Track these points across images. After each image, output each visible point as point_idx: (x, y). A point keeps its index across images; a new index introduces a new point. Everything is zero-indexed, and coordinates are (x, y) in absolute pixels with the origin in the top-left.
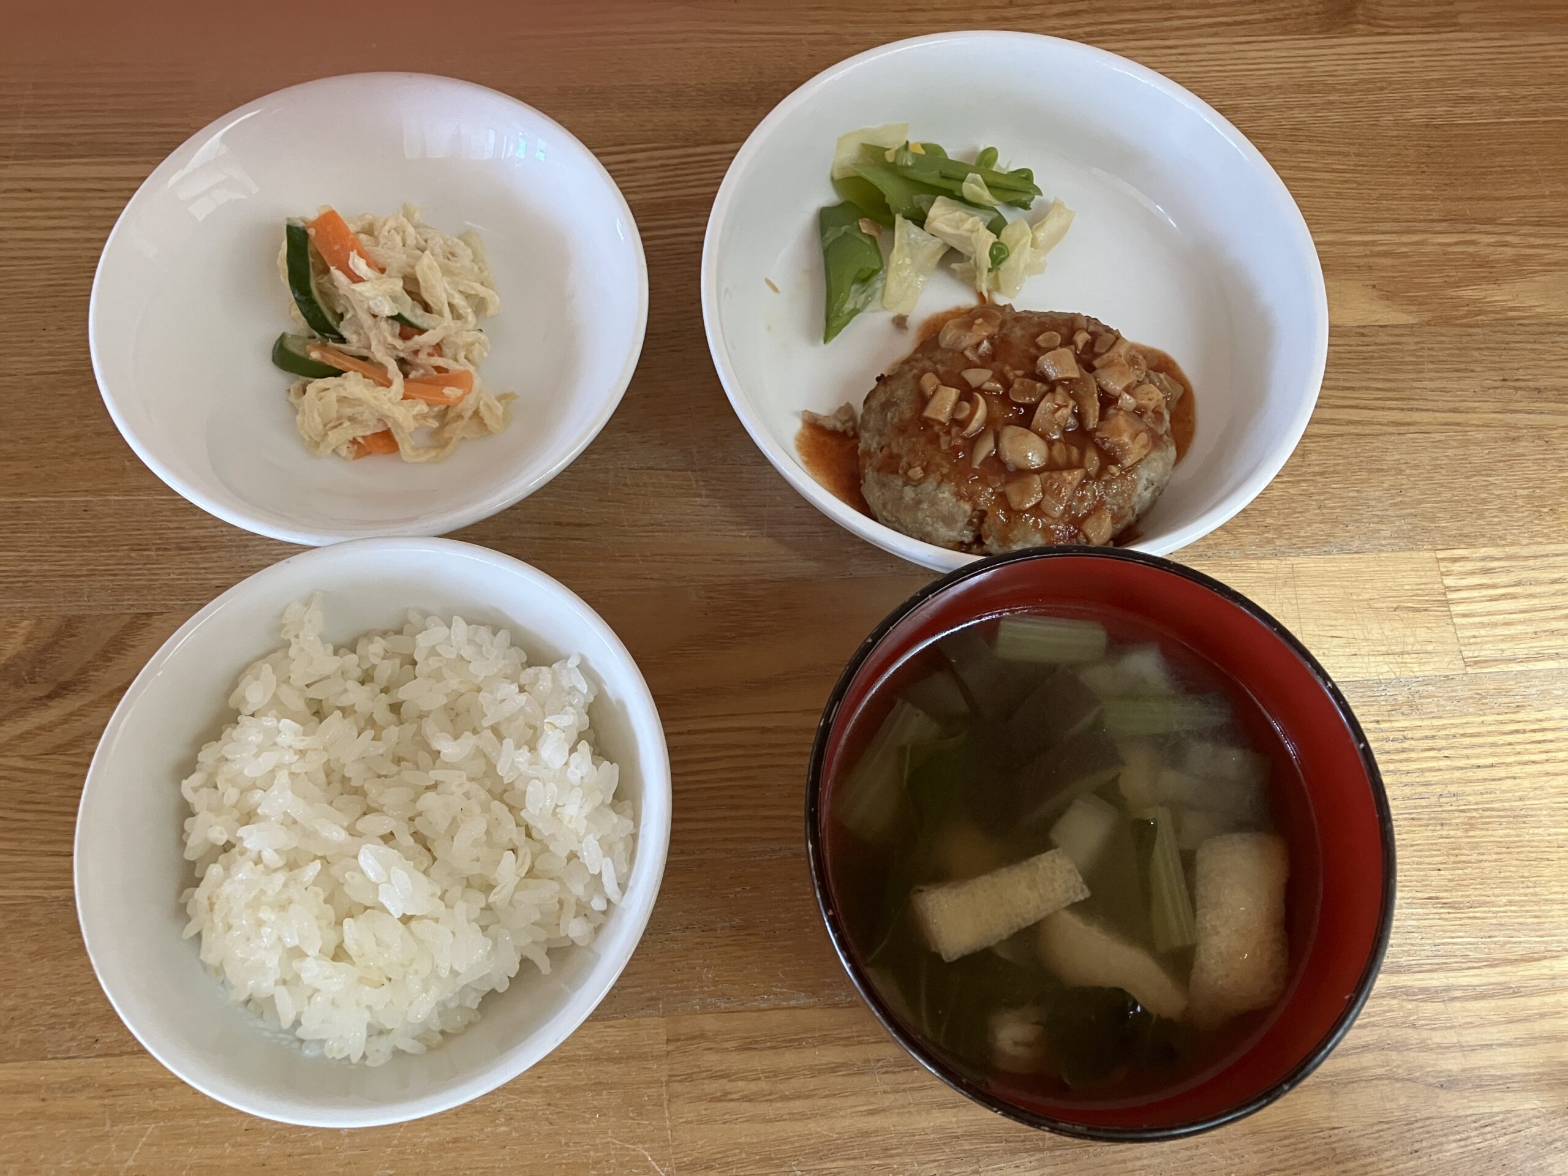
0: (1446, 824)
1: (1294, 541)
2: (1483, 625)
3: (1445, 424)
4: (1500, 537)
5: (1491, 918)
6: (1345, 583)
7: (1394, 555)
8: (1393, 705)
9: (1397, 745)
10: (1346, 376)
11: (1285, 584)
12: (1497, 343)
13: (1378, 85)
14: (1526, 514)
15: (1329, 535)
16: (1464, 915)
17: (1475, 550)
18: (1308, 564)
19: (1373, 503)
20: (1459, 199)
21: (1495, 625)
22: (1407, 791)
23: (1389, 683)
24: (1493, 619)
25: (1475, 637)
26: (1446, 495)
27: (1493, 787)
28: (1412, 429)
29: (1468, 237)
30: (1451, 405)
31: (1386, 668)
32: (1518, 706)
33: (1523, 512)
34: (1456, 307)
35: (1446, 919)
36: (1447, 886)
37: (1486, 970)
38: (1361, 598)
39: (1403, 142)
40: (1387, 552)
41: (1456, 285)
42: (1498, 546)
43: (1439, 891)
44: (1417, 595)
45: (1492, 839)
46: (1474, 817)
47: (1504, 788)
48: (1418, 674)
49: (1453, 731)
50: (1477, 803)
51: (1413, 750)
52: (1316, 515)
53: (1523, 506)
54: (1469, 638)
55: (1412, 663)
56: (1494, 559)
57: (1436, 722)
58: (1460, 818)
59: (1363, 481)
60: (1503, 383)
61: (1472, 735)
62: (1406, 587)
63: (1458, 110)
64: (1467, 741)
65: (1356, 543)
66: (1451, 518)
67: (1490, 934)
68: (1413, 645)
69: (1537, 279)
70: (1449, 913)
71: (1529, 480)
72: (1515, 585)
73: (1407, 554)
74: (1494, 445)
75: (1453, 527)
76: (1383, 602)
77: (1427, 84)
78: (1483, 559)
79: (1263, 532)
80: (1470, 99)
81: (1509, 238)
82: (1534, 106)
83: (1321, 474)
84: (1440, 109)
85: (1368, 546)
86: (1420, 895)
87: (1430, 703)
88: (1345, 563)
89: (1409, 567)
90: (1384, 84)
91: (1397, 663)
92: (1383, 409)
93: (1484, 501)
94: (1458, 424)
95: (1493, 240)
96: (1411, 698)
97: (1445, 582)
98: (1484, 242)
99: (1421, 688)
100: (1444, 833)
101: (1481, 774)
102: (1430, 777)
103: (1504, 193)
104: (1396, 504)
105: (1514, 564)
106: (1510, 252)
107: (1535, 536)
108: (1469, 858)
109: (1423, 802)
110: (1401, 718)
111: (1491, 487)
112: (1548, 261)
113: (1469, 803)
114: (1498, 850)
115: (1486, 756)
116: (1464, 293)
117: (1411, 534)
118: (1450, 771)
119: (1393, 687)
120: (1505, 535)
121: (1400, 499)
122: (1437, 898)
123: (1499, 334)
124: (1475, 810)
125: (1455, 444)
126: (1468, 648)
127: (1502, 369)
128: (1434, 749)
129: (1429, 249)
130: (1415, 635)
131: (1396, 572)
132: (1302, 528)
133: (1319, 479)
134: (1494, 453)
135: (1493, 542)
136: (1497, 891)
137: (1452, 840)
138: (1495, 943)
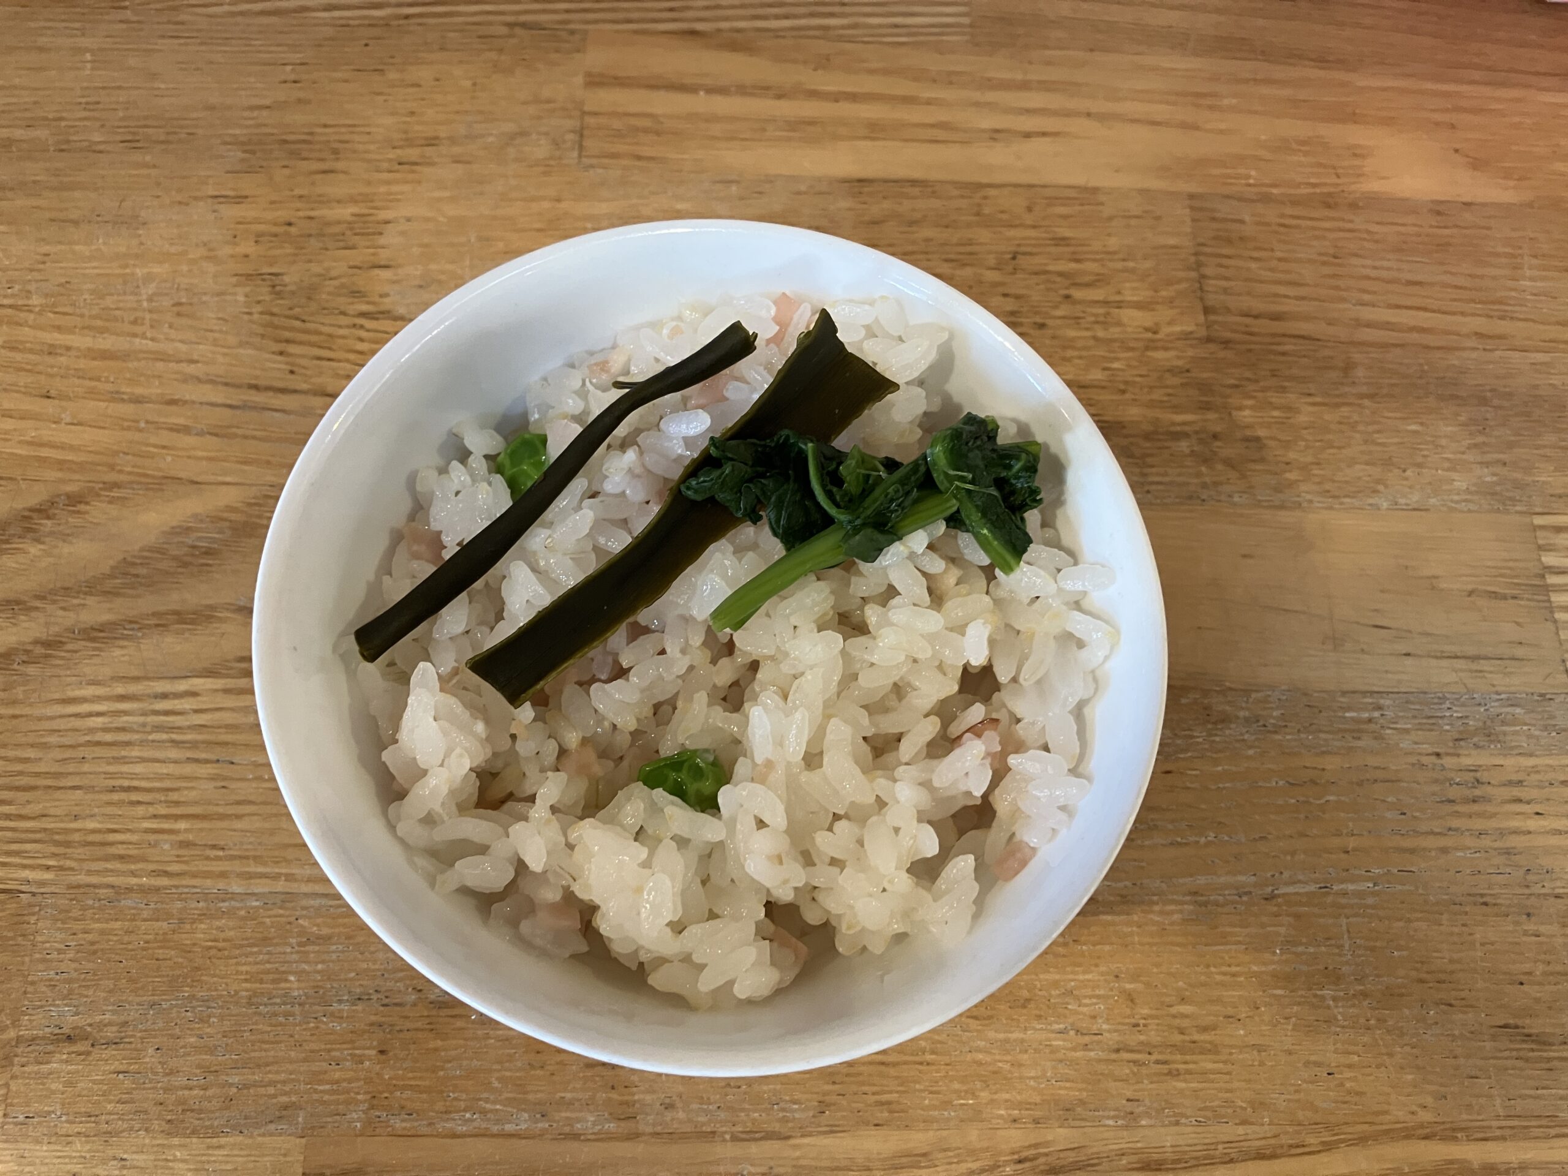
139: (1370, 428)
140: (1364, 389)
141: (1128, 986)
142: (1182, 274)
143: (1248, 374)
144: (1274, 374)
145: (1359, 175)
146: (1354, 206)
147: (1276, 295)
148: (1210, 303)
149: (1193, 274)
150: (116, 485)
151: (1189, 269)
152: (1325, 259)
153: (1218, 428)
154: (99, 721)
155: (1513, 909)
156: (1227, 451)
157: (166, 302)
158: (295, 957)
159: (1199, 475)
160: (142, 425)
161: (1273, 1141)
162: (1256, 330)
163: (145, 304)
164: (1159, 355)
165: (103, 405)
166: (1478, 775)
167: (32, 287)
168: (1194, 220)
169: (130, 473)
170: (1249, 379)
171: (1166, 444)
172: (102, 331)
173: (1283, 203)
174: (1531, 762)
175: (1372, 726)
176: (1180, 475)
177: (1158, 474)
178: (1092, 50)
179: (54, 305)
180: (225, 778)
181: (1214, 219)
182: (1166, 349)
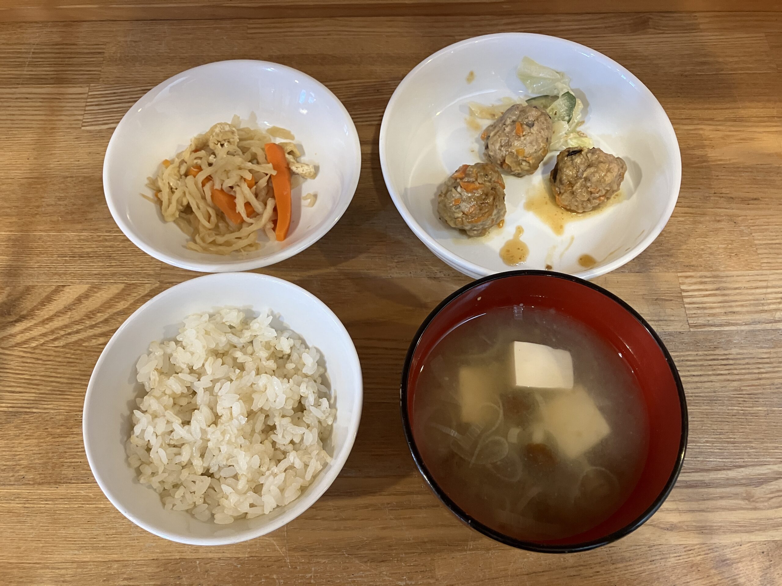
78: (701, 277)
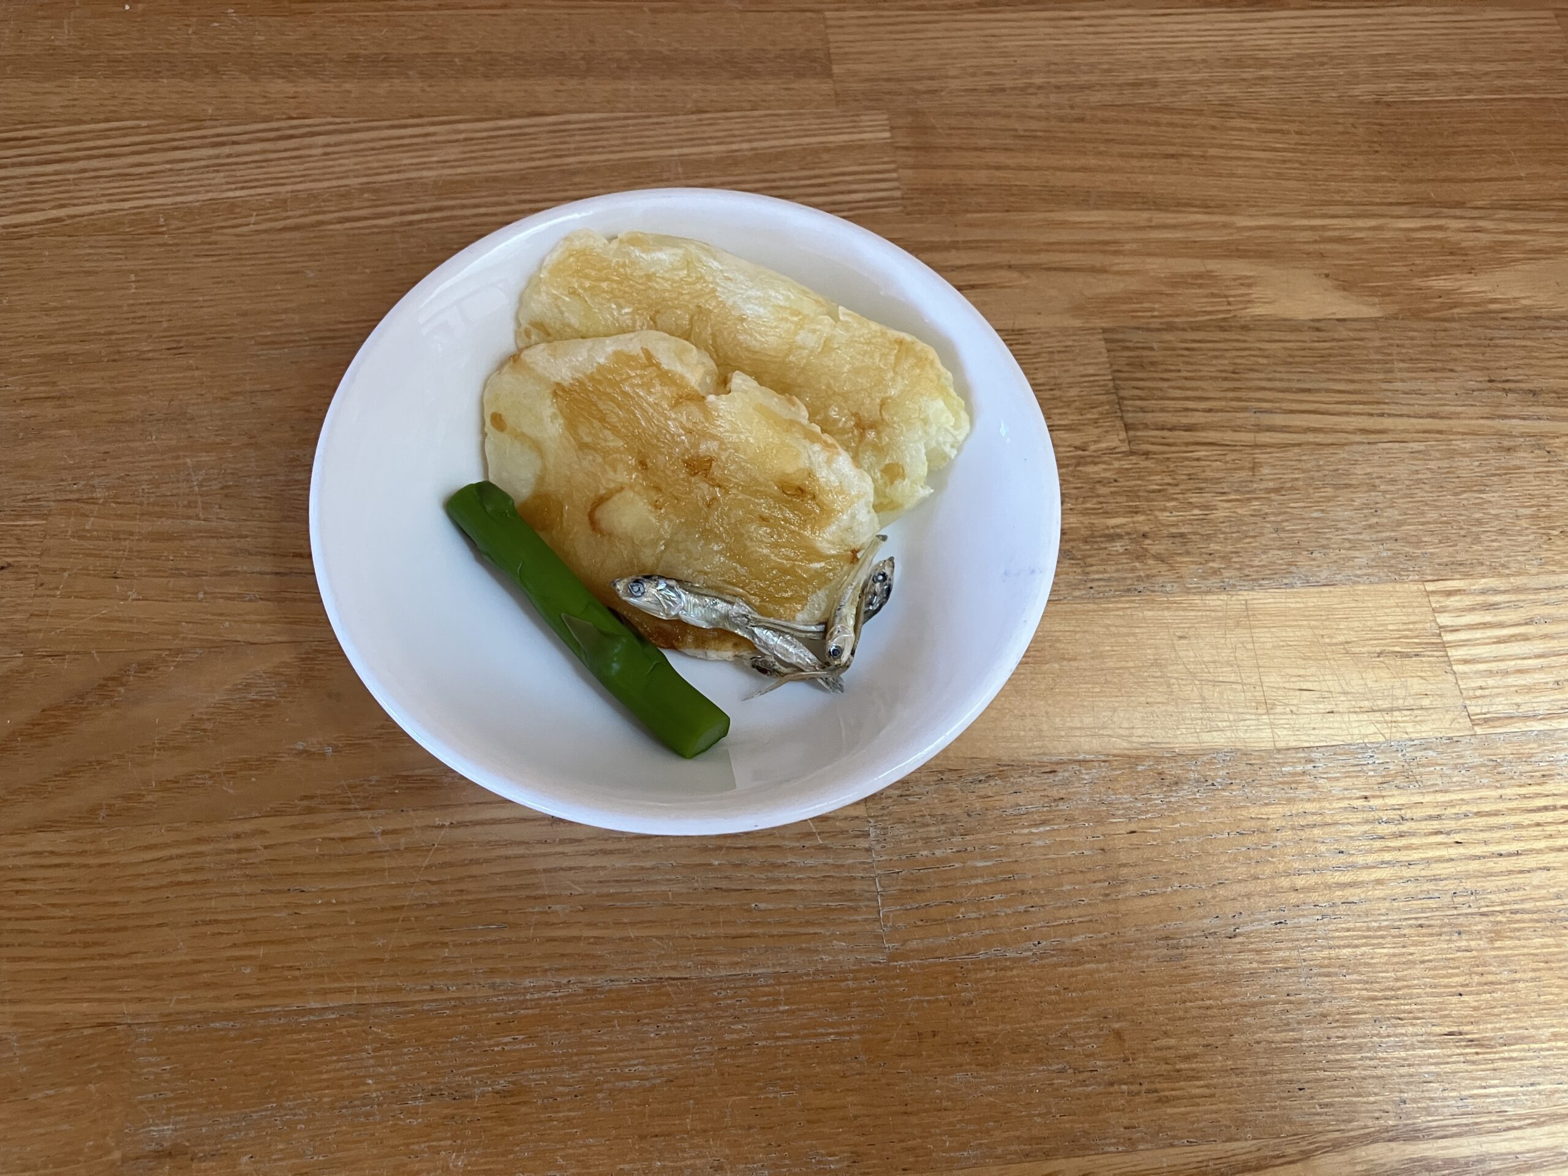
0: (1465, 932)
1: (1246, 572)
2: (1490, 673)
3: (1424, 432)
4: (1503, 565)
5: (1532, 1058)
6: (1313, 623)
7: (1372, 587)
8: (1384, 776)
9: (1393, 828)
10: (1301, 376)
11: (1238, 625)
12: (1480, 339)
13: (1318, 60)
14: (1531, 537)
15: (1290, 564)
16: (1497, 1056)
17: (1473, 581)
18: (1265, 599)
19: (1342, 525)
20: (1420, 181)
21: (1506, 673)
22: (1411, 888)
23: (1377, 747)
24: (1502, 666)
25: (1481, 688)
26: (1433, 515)
27: (1521, 881)
28: (1385, 437)
29: (1434, 222)
30: (1430, 410)
31: (1372, 729)
32: (1544, 776)
33: (1527, 535)
34: (1426, 298)
35: (1474, 1063)
36: (1472, 1016)
37: (1529, 1131)
38: (1334, 641)
39: (1351, 120)
40: (1364, 584)
41: (1425, 274)
42: (1500, 575)
43: (1462, 1024)
44: (1406, 637)
45: (1526, 951)
46: (1501, 922)
47: (1535, 882)
48: (1413, 736)
49: (1464, 809)
50: (1502, 904)
51: (1413, 834)
52: (1273, 539)
53: (1527, 528)
54: (1474, 689)
55: (1403, 722)
56: (1496, 592)
57: (1441, 798)
58: (1482, 924)
59: (1329, 499)
60: (1490, 384)
61: (1489, 814)
62: (1390, 627)
63: (1412, 86)
64: (1481, 822)
65: (1324, 574)
66: (1440, 542)
67: (1532, 1080)
68: (1404, 699)
69: (1520, 267)
70: (1477, 1053)
71: (1532, 497)
72: (1526, 624)
73: (1389, 587)
74: (1484, 456)
75: (1443, 553)
76: (1363, 646)
77: (1373, 60)
79: (1207, 561)
80: (1426, 76)
81: (1481, 223)
82: (1498, 83)
83: (1277, 490)
84: (1391, 86)
85: (1338, 577)
86: (1437, 1030)
87: (1432, 773)
88: (1312, 599)
89: (1392, 602)
90: (1324, 59)
91: (1386, 722)
92: (1347, 414)
93: (1479, 522)
94: (1440, 432)
95: (1462, 226)
96: (1406, 766)
97: (1438, 620)
98: (1454, 227)
99: (1418, 754)
100: (1464, 944)
101: (1504, 864)
102: (1438, 869)
103: (1473, 174)
104: (1370, 526)
105: (1522, 597)
106: (1485, 238)
107: (1546, 563)
108: (1499, 977)
109: (1432, 903)
110: (1395, 792)
111: (1486, 506)
112: (1529, 248)
113: (1492, 903)
114: (1534, 966)
115: (1509, 840)
116: (1434, 283)
117: (1393, 562)
118: (1465, 862)
119: (1383, 752)
120: (1508, 562)
121: (1374, 520)
122: (1460, 1034)
123: (1480, 330)
124: (1501, 912)
125: (1438, 455)
126: (1474, 702)
127: (1488, 369)
128: (1441, 833)
129: (1388, 235)
130: (1406, 687)
131: (1377, 608)
132: (1256, 555)
133: (1273, 496)
134: (1486, 465)
135: (1495, 570)
136: (1538, 1021)
137: (1474, 953)
138: (1540, 1093)
139: (1280, 518)
140: (1271, 485)
141: (1117, 1026)
142: (1102, 398)
143: (1168, 480)
144: (1190, 477)
145: (1249, 302)
146: (1245, 328)
147: (1187, 410)
148: (1130, 421)
149: (1113, 397)
150: (180, 651)
151: (1108, 393)
152: (1224, 375)
153: (1146, 529)
154: (177, 864)
155: (1445, 930)
156: (1157, 548)
157: (216, 486)
158: (371, 1061)
159: (1133, 570)
160: (201, 596)
161: (1258, 1154)
162: (1171, 441)
163: (196, 489)
164: (1090, 469)
165: (165, 580)
166: (1403, 812)
167: (96, 482)
168: (1108, 351)
169: (192, 639)
170: (1169, 484)
171: (1103, 545)
172: (161, 516)
173: (1184, 330)
174: (1447, 797)
175: (1307, 778)
176: (1118, 571)
177: (1097, 572)
178: (1008, 211)
179: (115, 496)
180: (298, 905)
181: (1128, 348)
182: (1096, 464)
